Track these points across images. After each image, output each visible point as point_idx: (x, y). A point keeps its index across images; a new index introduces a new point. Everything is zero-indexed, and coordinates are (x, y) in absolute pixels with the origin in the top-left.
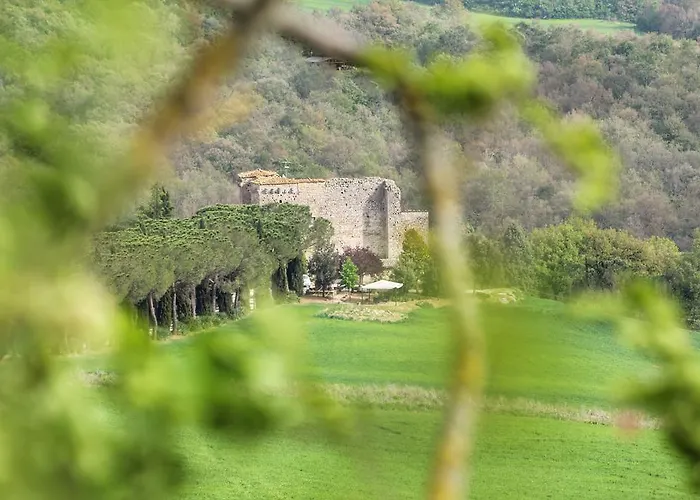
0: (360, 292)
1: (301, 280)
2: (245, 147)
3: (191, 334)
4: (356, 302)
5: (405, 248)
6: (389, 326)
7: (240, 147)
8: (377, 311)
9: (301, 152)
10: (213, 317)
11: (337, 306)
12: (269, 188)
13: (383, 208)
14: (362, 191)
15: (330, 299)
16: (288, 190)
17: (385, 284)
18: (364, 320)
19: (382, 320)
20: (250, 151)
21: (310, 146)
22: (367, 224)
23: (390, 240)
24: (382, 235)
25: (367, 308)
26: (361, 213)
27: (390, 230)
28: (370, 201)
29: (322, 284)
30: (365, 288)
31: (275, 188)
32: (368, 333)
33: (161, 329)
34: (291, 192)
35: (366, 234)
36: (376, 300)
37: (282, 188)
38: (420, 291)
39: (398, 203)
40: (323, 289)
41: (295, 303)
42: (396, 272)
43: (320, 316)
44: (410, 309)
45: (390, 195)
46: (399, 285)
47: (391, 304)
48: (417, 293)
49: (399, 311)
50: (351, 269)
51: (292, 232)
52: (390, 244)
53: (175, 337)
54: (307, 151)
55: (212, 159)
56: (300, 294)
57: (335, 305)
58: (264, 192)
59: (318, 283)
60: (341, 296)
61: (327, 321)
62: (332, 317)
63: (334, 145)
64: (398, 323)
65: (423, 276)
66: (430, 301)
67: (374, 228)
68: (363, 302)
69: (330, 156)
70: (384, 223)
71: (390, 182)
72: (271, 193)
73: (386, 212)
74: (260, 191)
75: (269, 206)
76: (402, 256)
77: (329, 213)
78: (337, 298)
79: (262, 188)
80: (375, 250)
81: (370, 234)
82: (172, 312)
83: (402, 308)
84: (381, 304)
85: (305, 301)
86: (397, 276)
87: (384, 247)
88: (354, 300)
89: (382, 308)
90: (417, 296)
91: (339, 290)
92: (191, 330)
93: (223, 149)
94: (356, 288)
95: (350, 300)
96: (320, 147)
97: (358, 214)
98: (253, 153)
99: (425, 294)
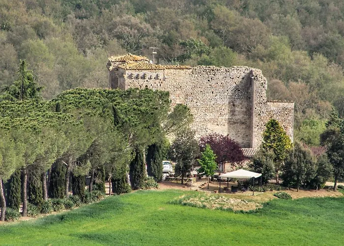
0: (219, 180)
1: (160, 167)
2: (153, 25)
3: (42, 216)
4: (213, 190)
5: (267, 138)
6: (241, 215)
7: (148, 26)
8: (233, 201)
9: (211, 34)
10: (65, 200)
11: (194, 194)
12: (135, 73)
13: (249, 98)
14: (228, 80)
15: (188, 186)
16: (154, 75)
17: (245, 173)
18: (217, 209)
19: (235, 208)
20: (159, 30)
21: (221, 27)
22: (233, 113)
23: (255, 130)
24: (247, 125)
25: (224, 196)
26: (226, 101)
27: (255, 119)
28: (237, 89)
29: (182, 171)
30: (223, 176)
31: (141, 74)
32: (218, 221)
33: (9, 210)
34: (157, 77)
35: (231, 123)
36: (234, 189)
37: (149, 74)
38: (281, 182)
39: (264, 94)
40: (183, 176)
41: (152, 189)
42: (255, 161)
43: (175, 203)
44: (267, 200)
45: (256, 85)
46: (257, 175)
47: (248, 193)
48: (277, 183)
49: (256, 201)
50: (210, 157)
51: (149, 118)
52: (254, 134)
53: (25, 219)
54: (217, 32)
55: (119, 37)
56: (159, 181)
57: (192, 192)
58: (130, 77)
59: (177, 169)
60: (200, 184)
61: (180, 208)
62: (185, 204)
63: (246, 27)
64: (251, 212)
65: (283, 167)
66: (288, 192)
67: (239, 117)
68: (220, 190)
69: (241, 38)
70: (249, 112)
71: (257, 72)
72: (137, 77)
73: (252, 102)
74: (126, 76)
75: (130, 92)
76: (263, 146)
77: (195, 101)
78: (196, 185)
79: (128, 72)
80: (239, 140)
81: (235, 123)
82: (22, 193)
83: (259, 198)
84: (238, 193)
85: (162, 188)
86: (256, 165)
87: (249, 136)
88: (212, 187)
89: (240, 197)
90: (276, 186)
91: (199, 178)
92: (41, 212)
93: (131, 27)
94: (216, 177)
95: (208, 188)
96: (231, 29)
97: (224, 103)
98: (162, 32)
99: (285, 185)
